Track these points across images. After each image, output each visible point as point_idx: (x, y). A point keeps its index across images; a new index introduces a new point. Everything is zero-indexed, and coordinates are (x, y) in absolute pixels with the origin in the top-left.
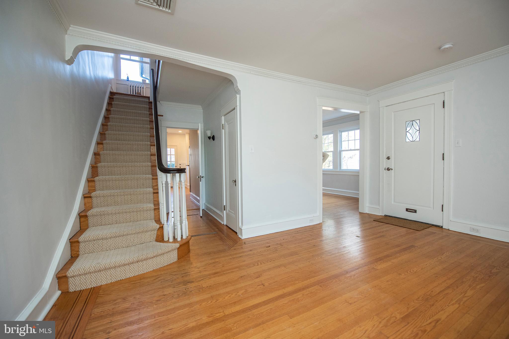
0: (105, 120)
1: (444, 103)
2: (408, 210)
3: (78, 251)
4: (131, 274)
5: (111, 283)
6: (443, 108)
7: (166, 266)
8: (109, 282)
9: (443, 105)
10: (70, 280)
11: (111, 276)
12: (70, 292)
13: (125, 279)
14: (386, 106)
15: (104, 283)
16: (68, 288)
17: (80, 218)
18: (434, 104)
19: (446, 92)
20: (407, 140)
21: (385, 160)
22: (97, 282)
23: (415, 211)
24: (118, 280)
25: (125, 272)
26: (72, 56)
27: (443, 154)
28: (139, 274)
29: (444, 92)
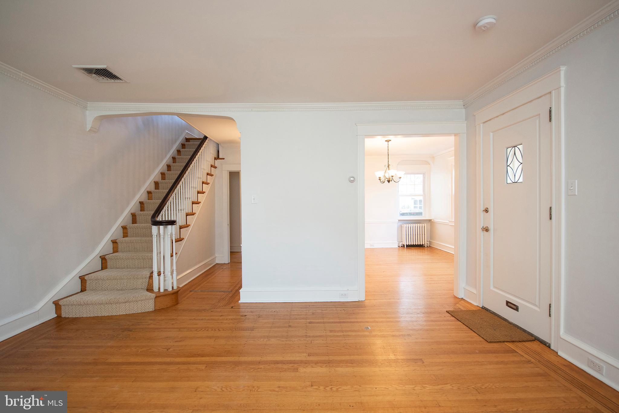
0: (168, 168)
1: (550, 111)
2: (509, 304)
3: (86, 287)
4: (106, 314)
5: (90, 317)
6: (550, 121)
7: (140, 313)
8: (89, 316)
9: (550, 116)
10: (63, 307)
11: (90, 311)
12: (62, 317)
13: (100, 317)
14: (484, 123)
15: (85, 316)
16: (61, 314)
17: (102, 260)
18: (539, 115)
19: (554, 91)
20: (509, 181)
21: (483, 214)
22: (80, 314)
23: (516, 308)
24: (95, 316)
25: (101, 310)
26: (91, 127)
27: (550, 208)
28: (113, 315)
29: (550, 93)
